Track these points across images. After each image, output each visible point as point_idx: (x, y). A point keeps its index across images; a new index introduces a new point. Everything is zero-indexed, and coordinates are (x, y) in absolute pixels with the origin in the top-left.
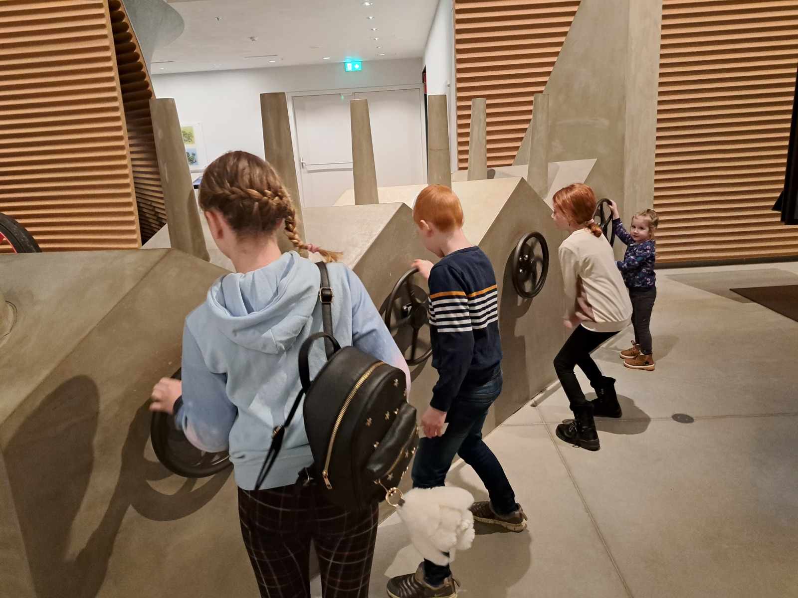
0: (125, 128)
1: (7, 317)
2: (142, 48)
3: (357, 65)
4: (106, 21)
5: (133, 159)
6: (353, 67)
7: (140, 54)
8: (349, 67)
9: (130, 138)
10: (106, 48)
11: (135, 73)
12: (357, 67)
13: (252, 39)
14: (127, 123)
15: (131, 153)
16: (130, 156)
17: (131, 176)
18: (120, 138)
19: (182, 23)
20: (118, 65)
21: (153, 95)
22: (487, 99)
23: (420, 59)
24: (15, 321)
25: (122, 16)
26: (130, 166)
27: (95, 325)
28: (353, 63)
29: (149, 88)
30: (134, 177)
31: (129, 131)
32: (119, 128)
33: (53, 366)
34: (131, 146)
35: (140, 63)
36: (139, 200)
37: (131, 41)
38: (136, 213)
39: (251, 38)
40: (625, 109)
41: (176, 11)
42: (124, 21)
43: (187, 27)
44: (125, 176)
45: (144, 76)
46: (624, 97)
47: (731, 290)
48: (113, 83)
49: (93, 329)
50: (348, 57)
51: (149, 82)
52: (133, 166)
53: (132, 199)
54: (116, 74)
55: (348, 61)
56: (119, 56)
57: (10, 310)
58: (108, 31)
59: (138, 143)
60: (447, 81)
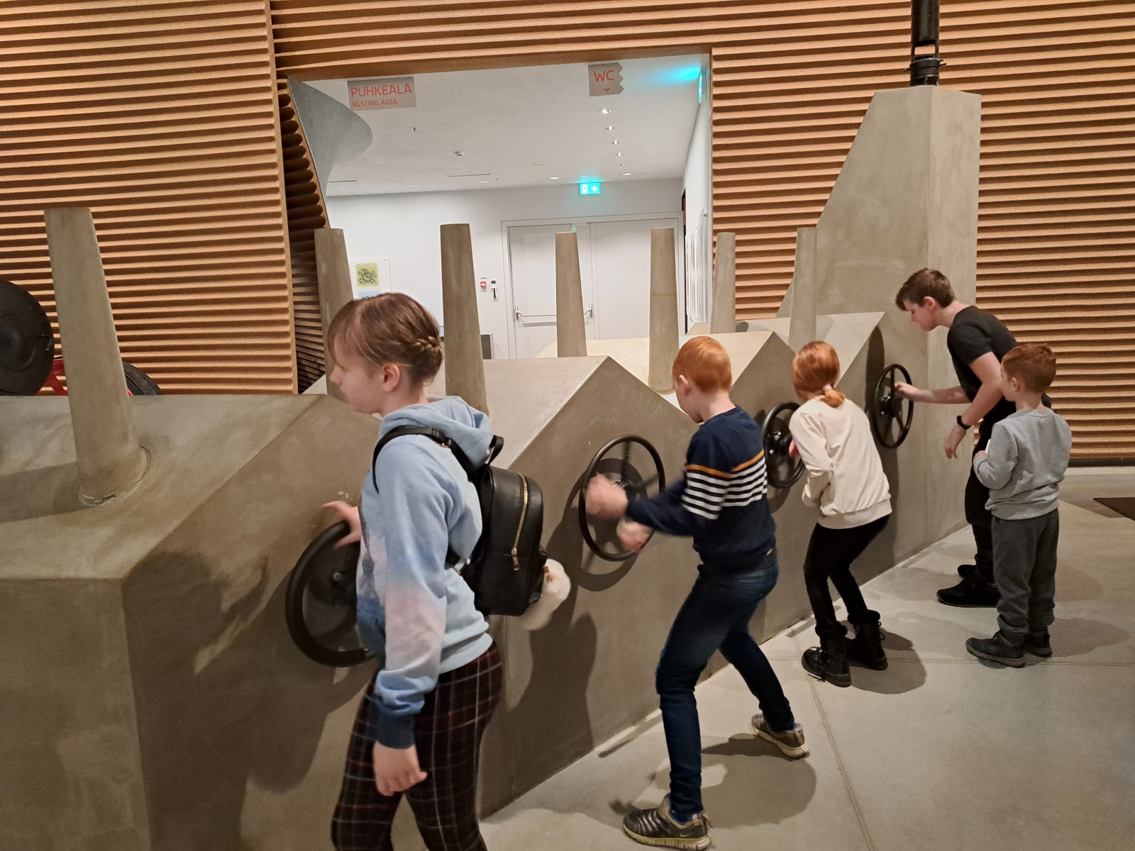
0: (289, 263)
1: (140, 463)
2: (317, 166)
3: (595, 186)
4: (276, 133)
5: (296, 303)
6: (590, 189)
7: (314, 173)
8: (585, 190)
9: (294, 276)
10: (273, 166)
11: (305, 196)
12: (595, 189)
13: (458, 153)
14: (292, 257)
15: (295, 294)
16: (292, 299)
17: (292, 323)
18: (282, 275)
19: (369, 133)
20: (286, 185)
21: (326, 222)
22: (736, 234)
23: (680, 180)
24: (148, 468)
25: (295, 126)
26: (291, 311)
27: (233, 474)
28: (590, 184)
29: (322, 214)
30: (296, 326)
31: (293, 267)
32: (281, 263)
33: (184, 516)
34: (294, 286)
35: (314, 184)
36: (301, 355)
37: (304, 156)
38: (295, 369)
39: (456, 153)
40: (927, 249)
41: (363, 120)
42: (297, 132)
43: (375, 138)
44: (285, 323)
45: (317, 199)
46: (925, 234)
47: (1095, 499)
48: (278, 207)
49: (231, 479)
50: (583, 177)
51: (323, 206)
52: (296, 311)
53: (291, 352)
54: (282, 197)
55: (583, 181)
56: (287, 174)
57: (143, 454)
58: (277, 145)
59: (303, 282)
60: (703, 210)
